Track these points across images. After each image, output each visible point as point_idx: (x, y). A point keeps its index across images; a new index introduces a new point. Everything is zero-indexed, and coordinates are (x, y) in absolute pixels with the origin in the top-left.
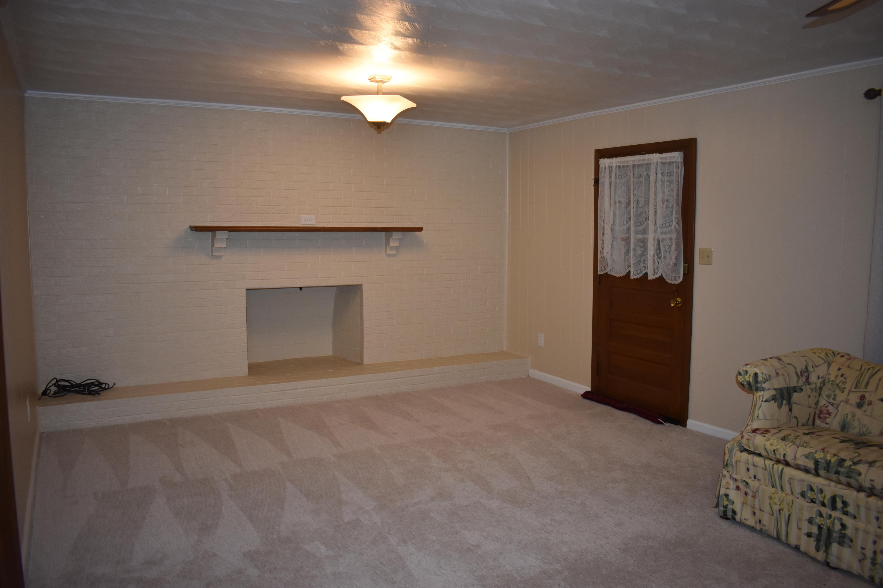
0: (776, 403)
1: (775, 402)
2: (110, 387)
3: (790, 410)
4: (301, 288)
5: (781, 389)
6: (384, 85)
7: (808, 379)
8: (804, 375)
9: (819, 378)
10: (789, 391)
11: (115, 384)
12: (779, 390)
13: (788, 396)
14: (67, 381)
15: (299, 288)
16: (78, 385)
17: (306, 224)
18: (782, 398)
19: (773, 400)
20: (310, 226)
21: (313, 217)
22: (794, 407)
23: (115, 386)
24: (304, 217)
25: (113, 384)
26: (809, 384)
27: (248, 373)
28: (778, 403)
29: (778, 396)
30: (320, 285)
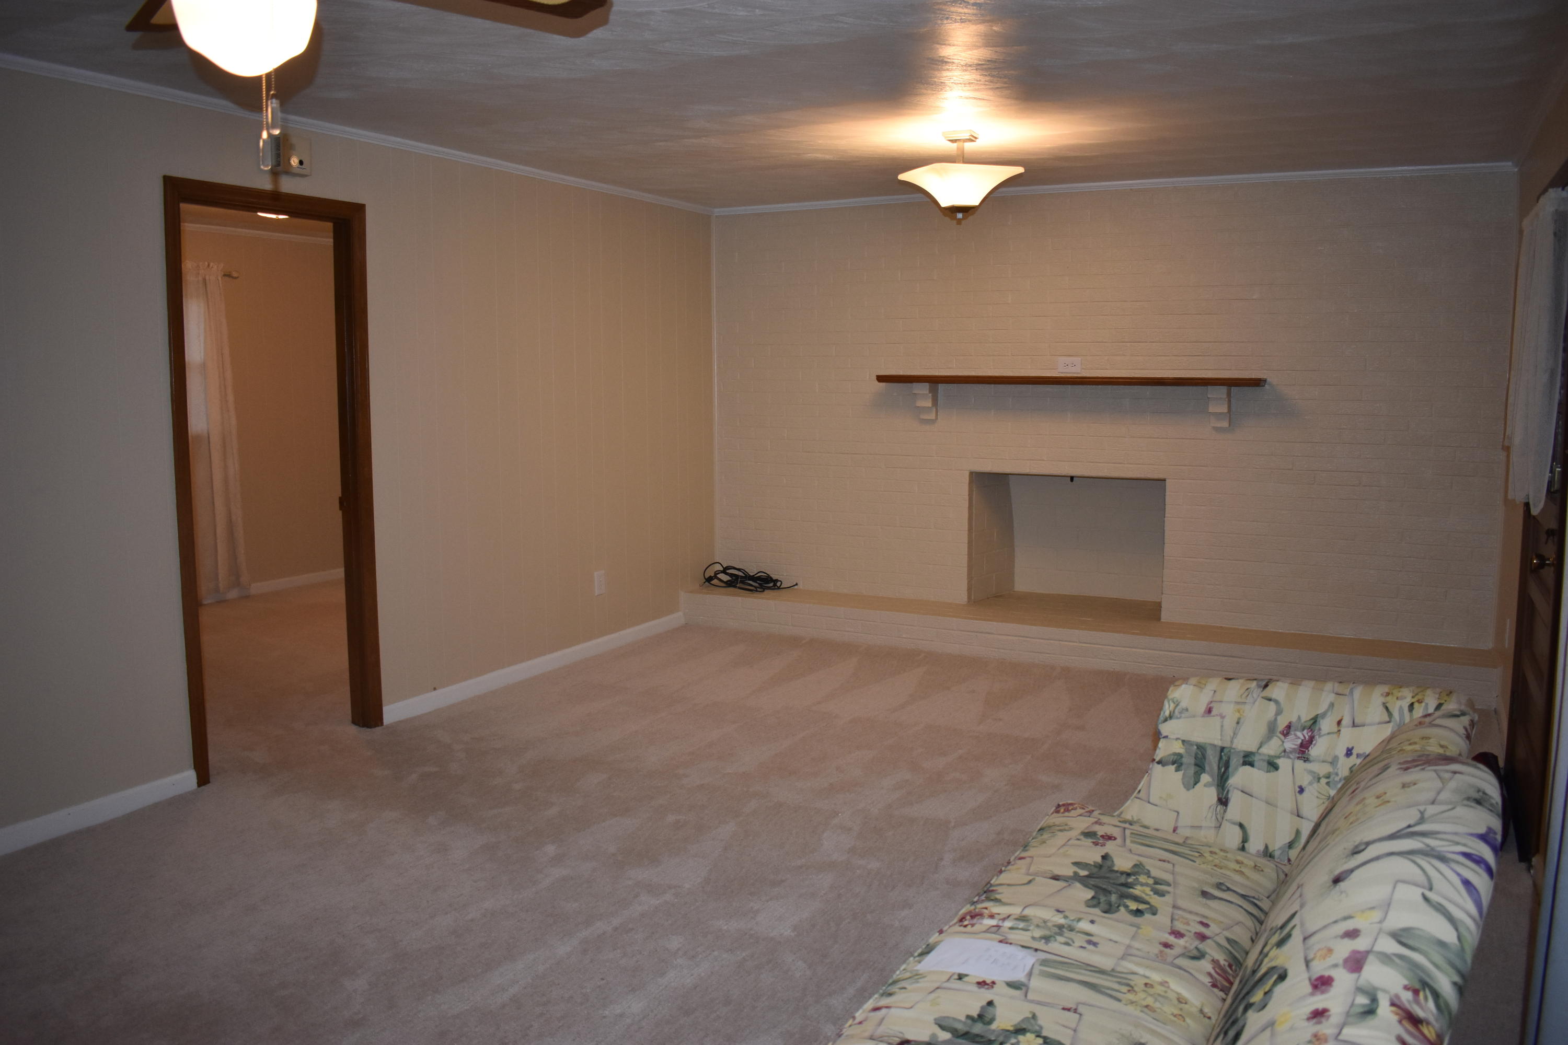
0: (1180, 773)
1: (1177, 770)
2: (781, 587)
3: (1223, 801)
4: (1072, 478)
5: (1201, 748)
6: (968, 146)
7: (1307, 748)
8: (1295, 735)
9: (1349, 752)
10: (1224, 758)
11: (797, 584)
12: (1195, 747)
13: (1219, 768)
14: (739, 570)
15: (1069, 478)
16: (753, 578)
17: (1067, 373)
18: (1200, 766)
19: (1173, 763)
20: (1069, 375)
21: (1077, 360)
22: (1235, 798)
23: (796, 587)
24: (1063, 360)
25: (795, 584)
26: (1306, 760)
27: (966, 600)
28: (1184, 774)
29: (1188, 760)
30: (1086, 474)
